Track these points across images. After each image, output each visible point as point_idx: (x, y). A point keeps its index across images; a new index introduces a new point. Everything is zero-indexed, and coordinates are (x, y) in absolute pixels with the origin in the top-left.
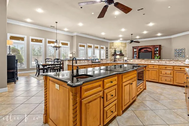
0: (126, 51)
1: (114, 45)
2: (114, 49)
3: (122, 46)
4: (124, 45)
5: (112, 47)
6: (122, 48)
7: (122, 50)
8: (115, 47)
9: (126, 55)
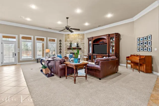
0: (84, 44)
1: (70, 37)
2: (70, 42)
3: (79, 38)
4: (81, 37)
5: (68, 40)
6: (79, 41)
7: (79, 43)
8: (71, 40)
9: (84, 49)
